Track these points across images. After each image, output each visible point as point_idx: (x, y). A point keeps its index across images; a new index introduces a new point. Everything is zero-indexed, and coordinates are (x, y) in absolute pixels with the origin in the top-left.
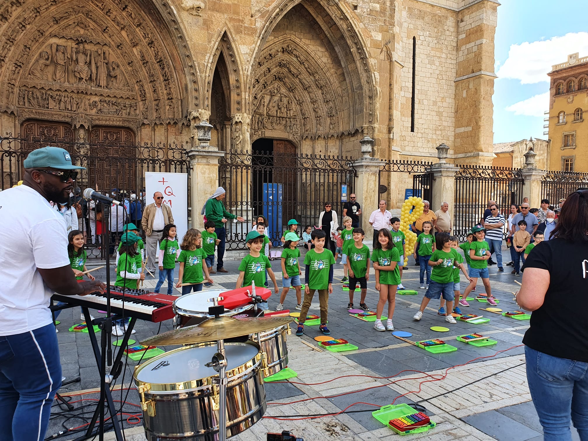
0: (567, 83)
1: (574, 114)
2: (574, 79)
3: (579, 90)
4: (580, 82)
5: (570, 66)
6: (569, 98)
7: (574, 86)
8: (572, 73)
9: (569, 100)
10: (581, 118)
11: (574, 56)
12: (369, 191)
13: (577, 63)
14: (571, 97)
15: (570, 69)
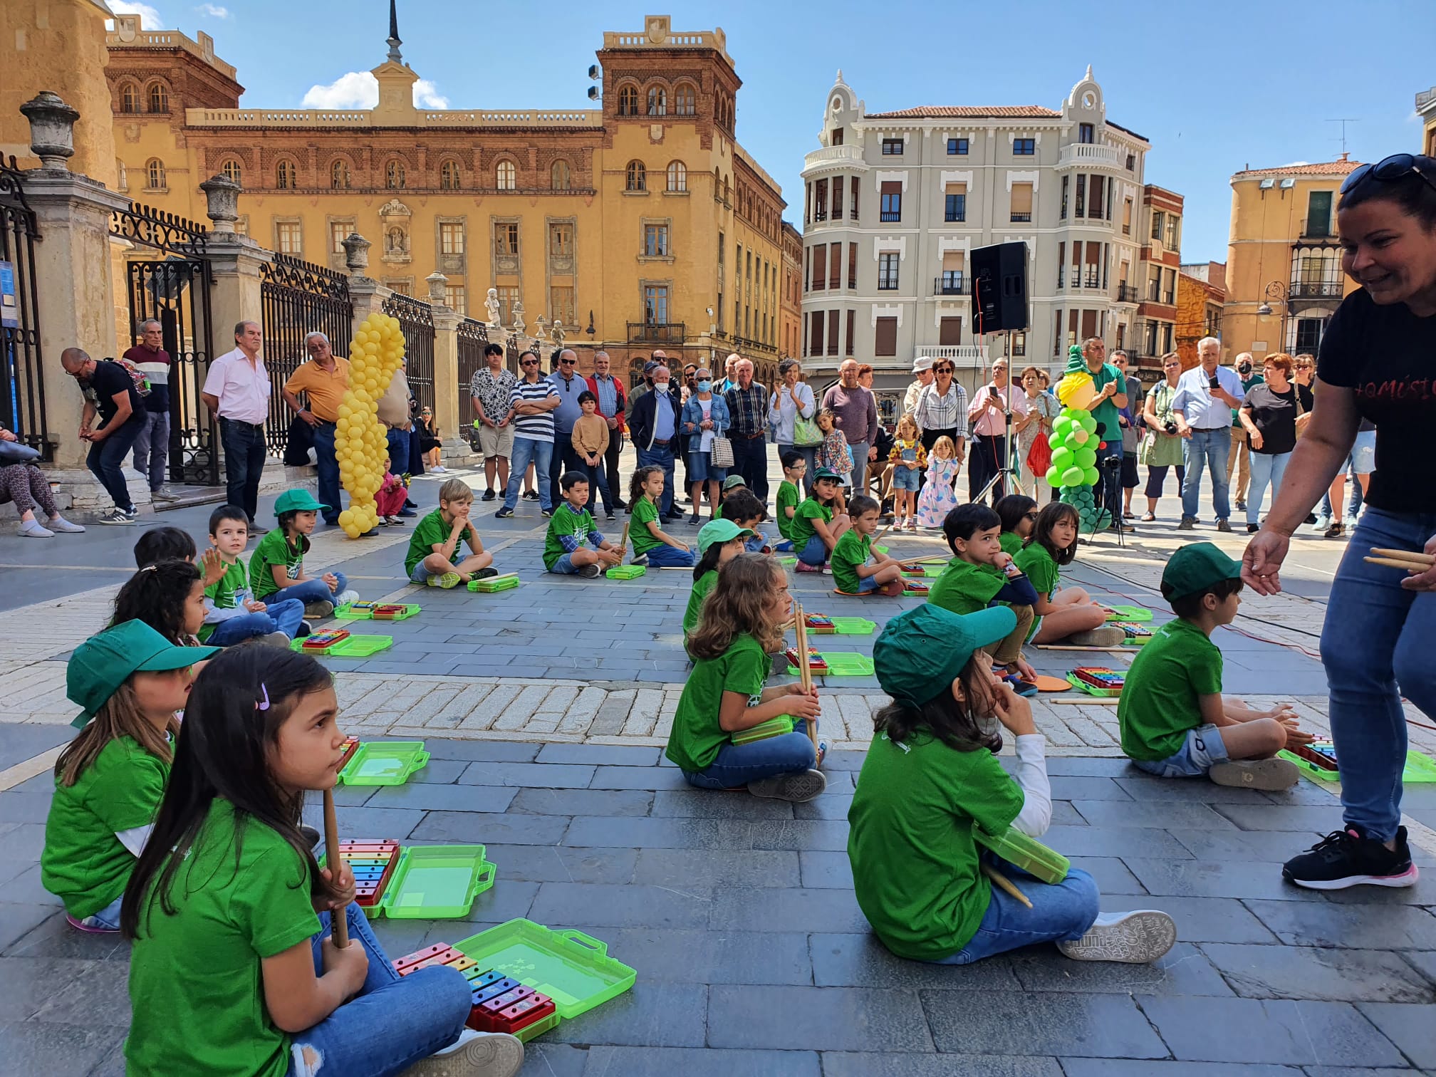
0: (121, 88)
1: (146, 171)
2: (135, 80)
3: (149, 111)
4: (153, 90)
5: (122, 45)
6: (130, 128)
7: (137, 99)
8: (130, 64)
9: (132, 134)
10: (164, 185)
11: (130, 21)
12: (90, 294)
13: (139, 43)
14: (134, 127)
15: (122, 54)
